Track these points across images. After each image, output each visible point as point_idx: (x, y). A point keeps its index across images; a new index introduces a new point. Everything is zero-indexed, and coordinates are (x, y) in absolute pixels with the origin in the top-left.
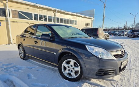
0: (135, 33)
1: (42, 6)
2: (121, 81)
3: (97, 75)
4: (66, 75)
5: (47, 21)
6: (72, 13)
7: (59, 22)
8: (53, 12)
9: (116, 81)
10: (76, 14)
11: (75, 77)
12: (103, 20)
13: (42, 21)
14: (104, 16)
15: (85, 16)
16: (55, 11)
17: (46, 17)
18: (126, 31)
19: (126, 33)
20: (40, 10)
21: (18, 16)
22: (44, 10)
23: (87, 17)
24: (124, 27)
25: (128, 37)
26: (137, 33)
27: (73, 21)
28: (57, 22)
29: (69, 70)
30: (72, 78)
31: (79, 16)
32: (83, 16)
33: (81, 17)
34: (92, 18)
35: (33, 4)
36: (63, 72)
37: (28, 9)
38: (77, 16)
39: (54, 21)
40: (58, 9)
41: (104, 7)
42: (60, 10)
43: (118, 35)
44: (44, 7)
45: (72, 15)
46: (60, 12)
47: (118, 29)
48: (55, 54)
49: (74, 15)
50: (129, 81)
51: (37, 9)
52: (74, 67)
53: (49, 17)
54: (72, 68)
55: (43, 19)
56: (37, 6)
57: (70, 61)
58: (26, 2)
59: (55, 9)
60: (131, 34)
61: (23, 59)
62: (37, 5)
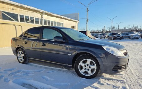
0: (115, 35)
1: (29, 7)
2: (126, 75)
3: (113, 70)
4: (82, 74)
5: (34, 23)
6: (59, 16)
7: (46, 25)
8: (40, 14)
9: (123, 75)
10: (62, 17)
11: (92, 74)
12: (87, 24)
13: (29, 22)
14: (87, 20)
15: (71, 19)
16: (42, 13)
17: (33, 19)
18: (107, 34)
19: (107, 36)
20: (26, 11)
21: (2, 17)
22: (30, 11)
23: (73, 20)
24: (103, 30)
25: (109, 39)
26: (116, 35)
27: (60, 23)
28: (44, 25)
29: (85, 69)
30: (89, 75)
31: (66, 19)
32: (69, 19)
33: (68, 20)
34: (77, 21)
35: (19, 5)
36: (80, 71)
37: (13, 9)
38: (63, 18)
39: (41, 23)
40: (45, 11)
41: (87, 12)
42: (47, 12)
43: (100, 37)
44: (31, 8)
45: (59, 17)
46: (47, 13)
47: (98, 32)
48: (69, 55)
49: (61, 18)
50: (132, 74)
51: (23, 10)
52: (90, 65)
53: (36, 18)
54: (89, 66)
55: (30, 20)
56: (24, 7)
57: (86, 61)
58: (11, 2)
59: (42, 11)
60: (111, 36)
61: (23, 63)
62: (24, 5)
